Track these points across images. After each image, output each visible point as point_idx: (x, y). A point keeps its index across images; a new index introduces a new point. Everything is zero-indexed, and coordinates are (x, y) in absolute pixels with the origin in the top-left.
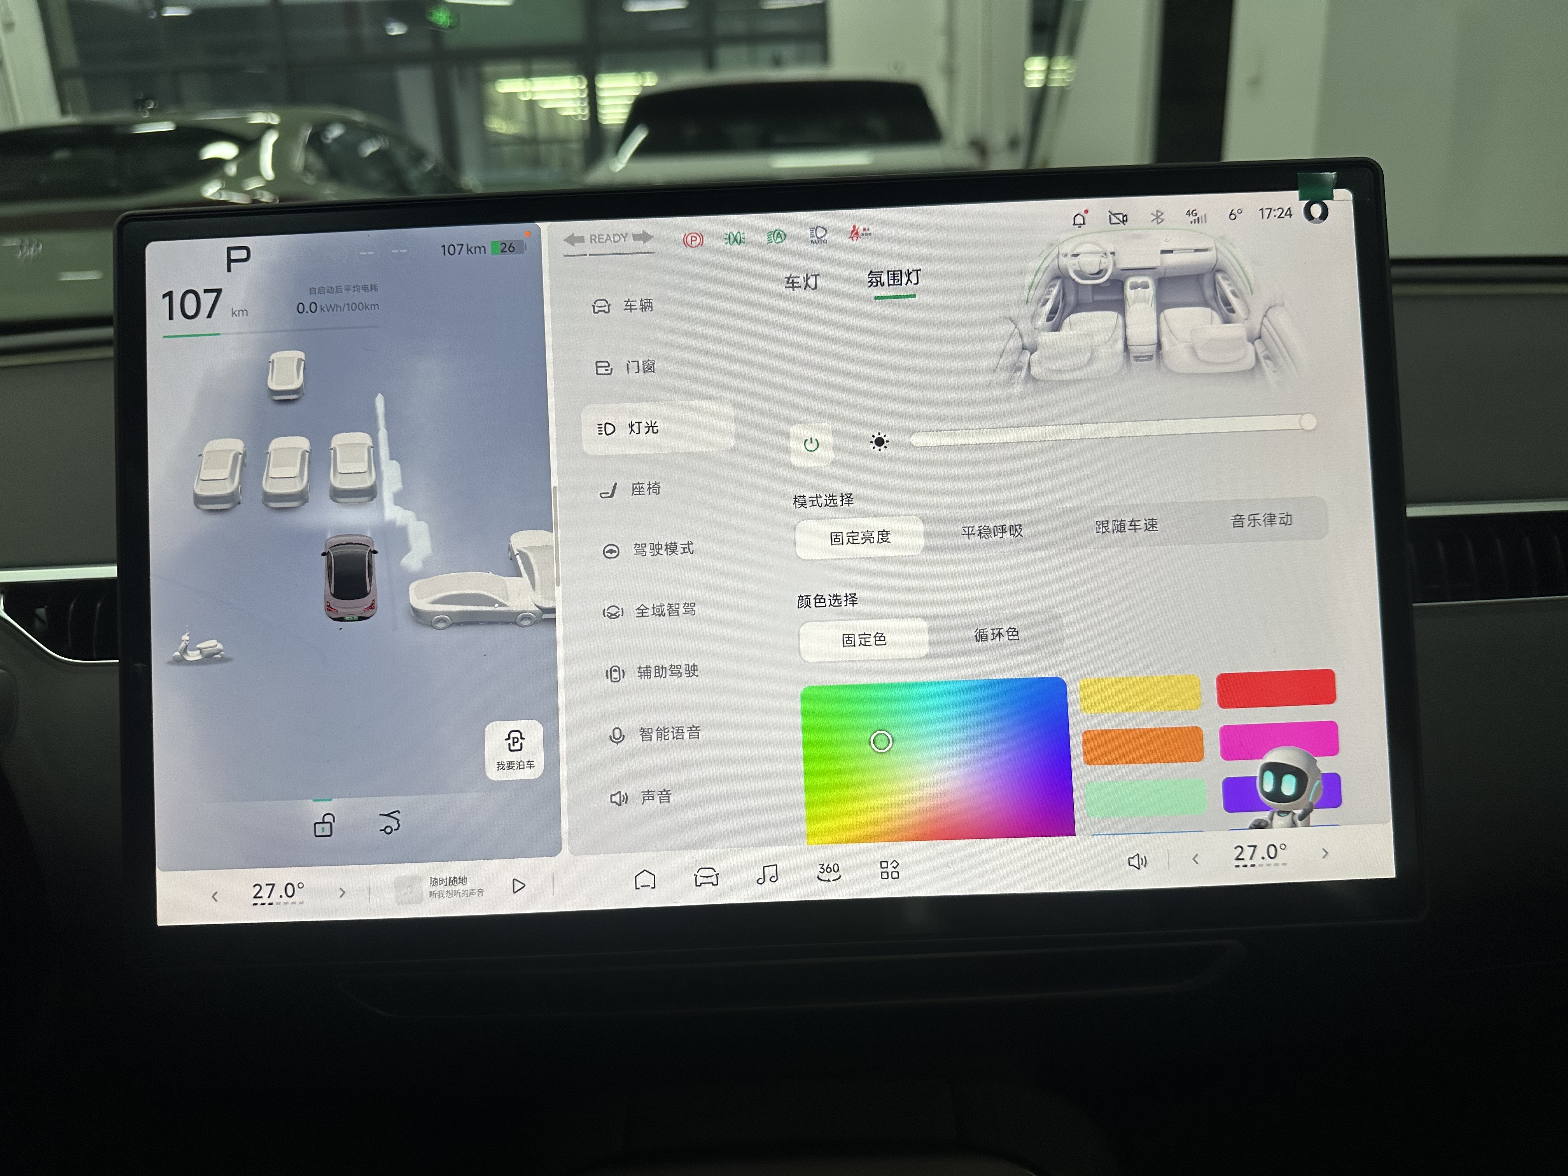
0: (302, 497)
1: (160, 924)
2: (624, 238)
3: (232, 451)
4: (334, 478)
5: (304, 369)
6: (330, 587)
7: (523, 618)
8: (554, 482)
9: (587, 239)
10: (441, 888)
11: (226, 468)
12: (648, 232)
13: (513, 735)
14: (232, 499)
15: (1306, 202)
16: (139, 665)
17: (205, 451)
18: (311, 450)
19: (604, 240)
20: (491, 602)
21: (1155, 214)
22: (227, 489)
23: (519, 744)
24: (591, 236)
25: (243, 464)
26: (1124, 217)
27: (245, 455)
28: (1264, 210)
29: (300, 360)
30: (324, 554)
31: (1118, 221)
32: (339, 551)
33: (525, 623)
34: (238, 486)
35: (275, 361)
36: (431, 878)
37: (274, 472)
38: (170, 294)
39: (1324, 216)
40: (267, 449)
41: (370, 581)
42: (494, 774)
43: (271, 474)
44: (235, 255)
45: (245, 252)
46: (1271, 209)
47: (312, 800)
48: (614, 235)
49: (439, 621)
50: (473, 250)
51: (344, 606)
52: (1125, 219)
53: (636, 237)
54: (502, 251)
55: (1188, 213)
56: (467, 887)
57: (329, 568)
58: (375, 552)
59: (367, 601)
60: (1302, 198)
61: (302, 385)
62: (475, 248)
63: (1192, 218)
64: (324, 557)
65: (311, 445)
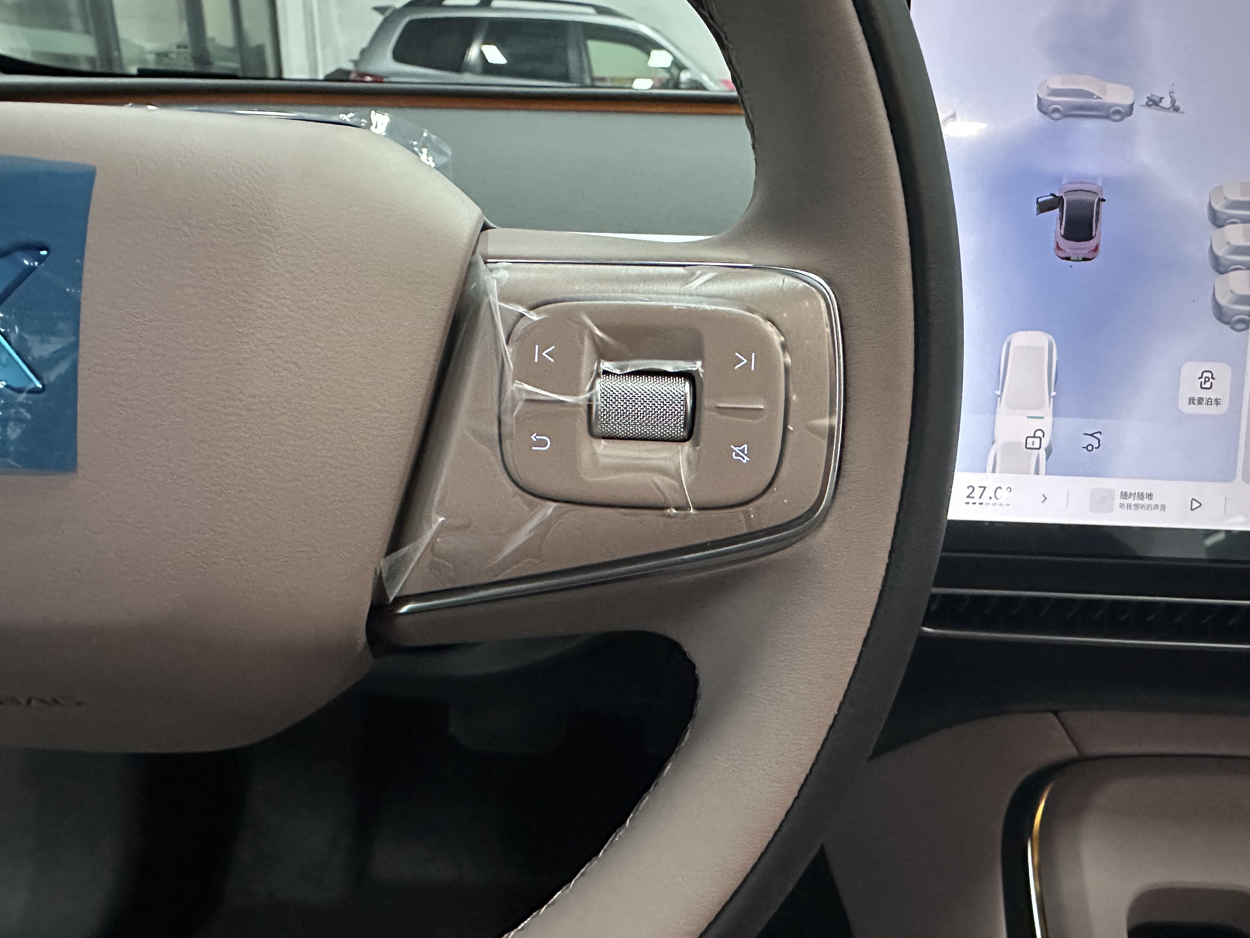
6: (1061, 228)
10: (1130, 501)
13: (1205, 375)
23: (1209, 383)
32: (1072, 196)
36: (1122, 492)
41: (1096, 226)
42: (1185, 407)
47: (1026, 417)
51: (1073, 247)
56: (1153, 502)
58: (1104, 200)
59: (1092, 243)
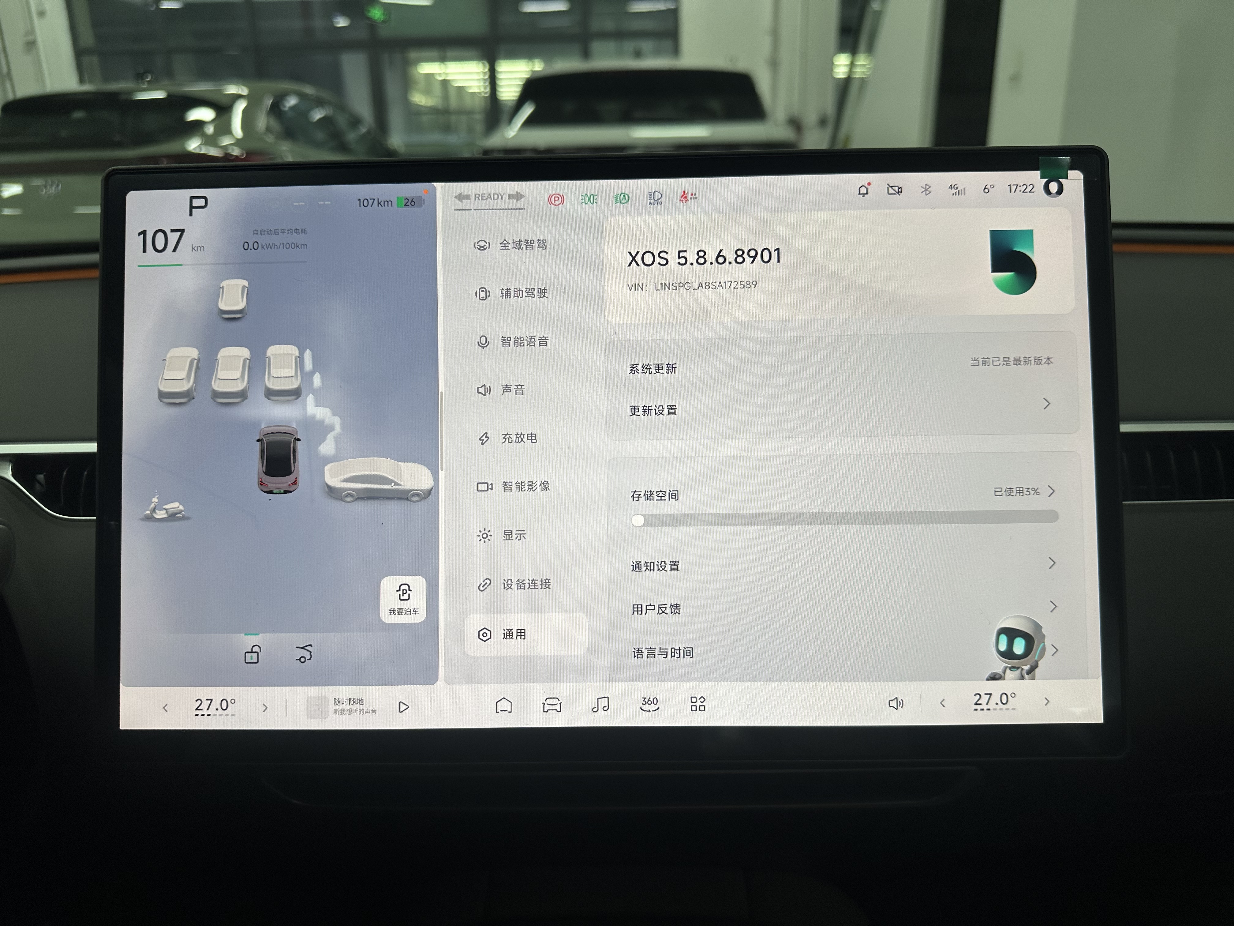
0: (242, 395)
1: (122, 727)
2: (502, 197)
3: (190, 357)
4: (268, 380)
5: (247, 294)
6: (263, 466)
7: (413, 495)
8: (441, 388)
9: (473, 197)
10: (343, 706)
11: (184, 370)
12: (521, 192)
13: (403, 587)
14: (188, 395)
15: (1046, 180)
16: (113, 523)
17: (169, 355)
18: (250, 358)
19: (486, 198)
20: (388, 481)
21: (924, 187)
22: (185, 387)
23: (407, 594)
24: (476, 194)
25: (198, 368)
26: (899, 188)
27: (199, 360)
28: (1012, 185)
29: (244, 287)
30: (258, 440)
31: (895, 192)
32: (271, 438)
33: (415, 499)
34: (193, 386)
35: (225, 288)
36: (335, 699)
37: (221, 374)
38: (144, 233)
39: (1060, 191)
40: (217, 355)
41: (294, 462)
42: (386, 618)
43: (219, 377)
44: (196, 203)
45: (204, 200)
46: (1017, 185)
47: (243, 635)
48: (494, 194)
49: (347, 496)
50: (382, 203)
51: (273, 482)
52: (900, 190)
53: (511, 197)
54: (405, 205)
55: (951, 187)
56: (364, 707)
57: (262, 451)
58: (299, 440)
59: (291, 478)
60: (1042, 177)
61: (245, 307)
62: (384, 202)
63: (954, 191)
64: (259, 443)
65: (251, 354)
